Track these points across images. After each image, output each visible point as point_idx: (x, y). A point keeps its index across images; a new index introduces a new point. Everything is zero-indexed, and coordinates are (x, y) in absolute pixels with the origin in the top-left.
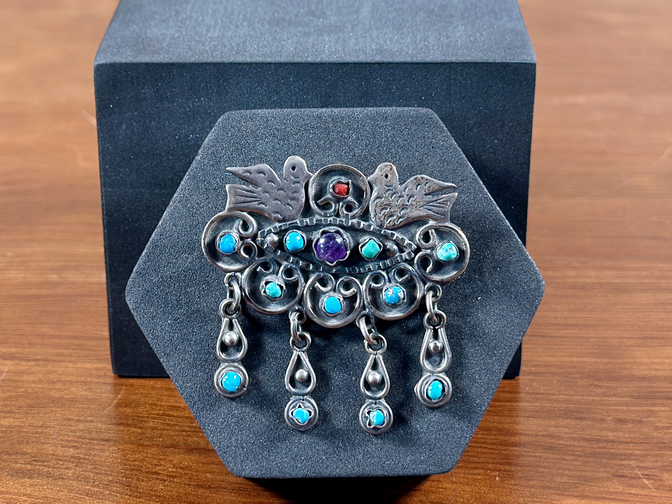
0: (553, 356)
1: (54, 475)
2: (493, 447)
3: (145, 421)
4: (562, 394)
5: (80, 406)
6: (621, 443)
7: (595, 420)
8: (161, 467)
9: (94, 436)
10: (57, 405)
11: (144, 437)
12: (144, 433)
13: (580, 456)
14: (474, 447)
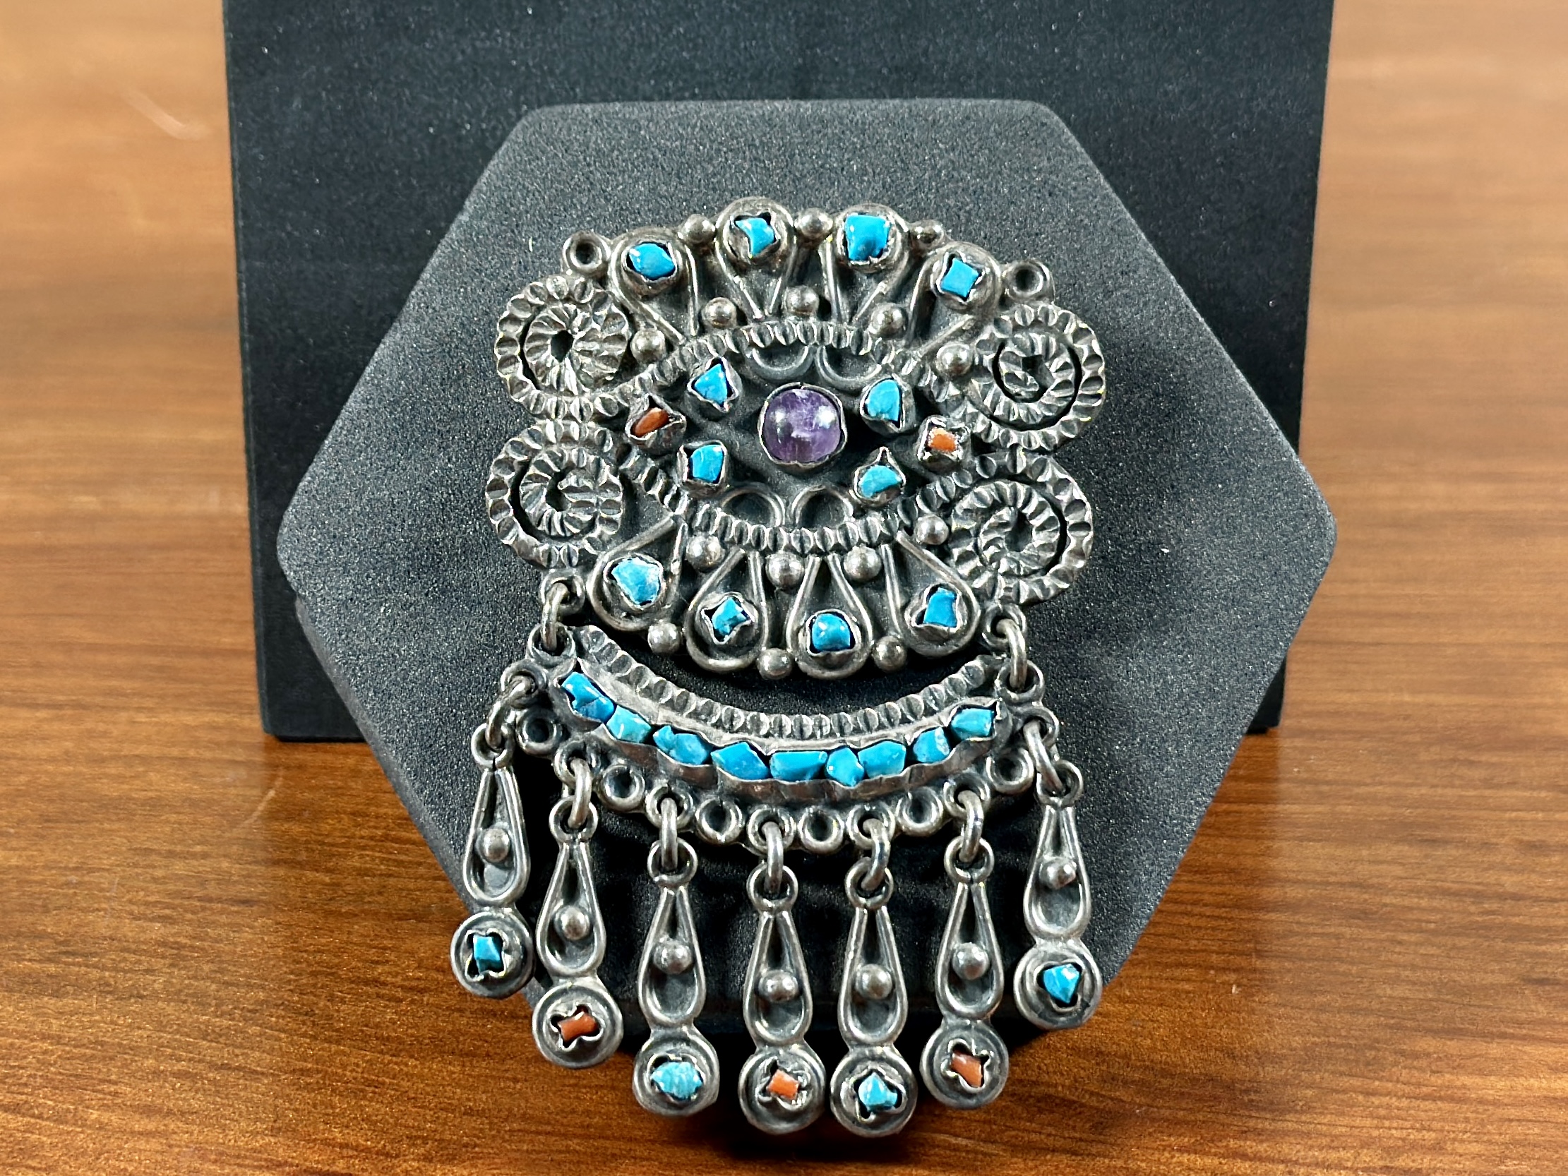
0: (1352, 691)
1: (116, 988)
2: (1217, 912)
3: (340, 855)
4: (1381, 783)
5: (173, 817)
6: (1537, 899)
7: (1469, 845)
8: (386, 968)
9: (213, 890)
10: (114, 818)
11: (340, 893)
12: (338, 885)
13: (1434, 933)
14: (1174, 913)
